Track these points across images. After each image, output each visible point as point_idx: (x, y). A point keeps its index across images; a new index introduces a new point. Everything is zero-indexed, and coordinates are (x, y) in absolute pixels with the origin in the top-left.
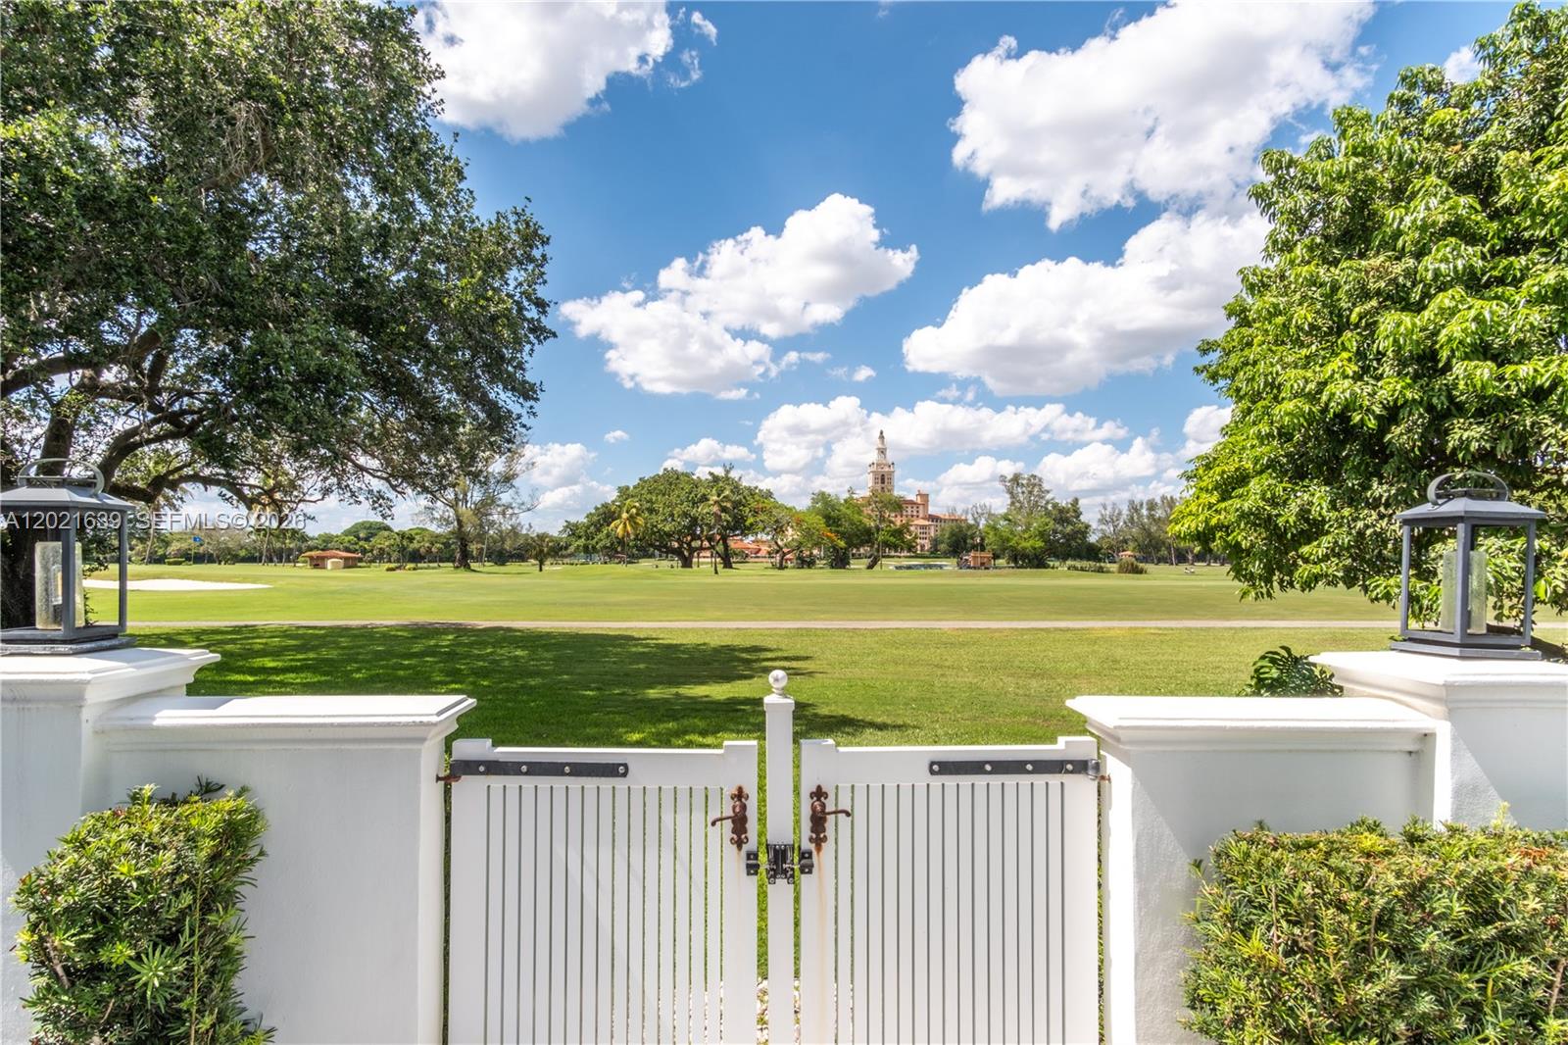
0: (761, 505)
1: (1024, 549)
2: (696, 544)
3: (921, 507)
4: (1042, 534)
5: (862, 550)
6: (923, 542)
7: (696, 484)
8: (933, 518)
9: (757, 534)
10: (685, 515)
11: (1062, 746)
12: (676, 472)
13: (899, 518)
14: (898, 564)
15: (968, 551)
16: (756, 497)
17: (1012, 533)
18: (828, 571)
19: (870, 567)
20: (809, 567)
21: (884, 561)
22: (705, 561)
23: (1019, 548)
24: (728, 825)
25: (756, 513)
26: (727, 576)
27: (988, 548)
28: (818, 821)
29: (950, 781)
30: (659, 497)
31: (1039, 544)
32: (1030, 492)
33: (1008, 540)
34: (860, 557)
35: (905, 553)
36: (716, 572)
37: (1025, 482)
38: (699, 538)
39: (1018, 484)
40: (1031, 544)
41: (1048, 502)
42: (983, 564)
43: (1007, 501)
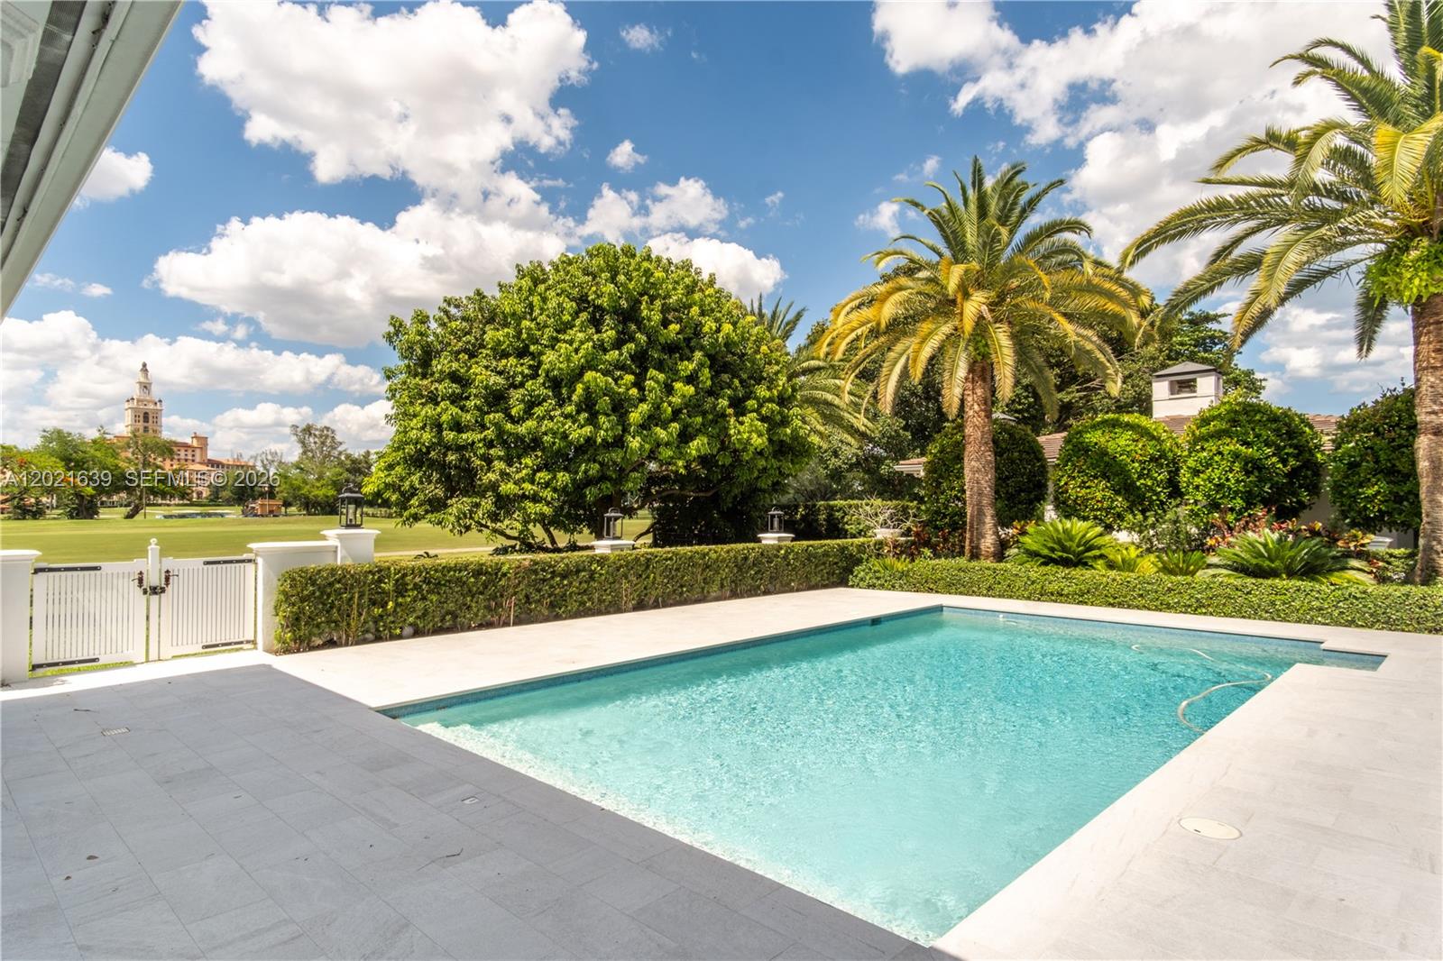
1: (316, 496)
3: (198, 452)
4: (334, 484)
5: (115, 498)
6: (200, 489)
8: (215, 464)
11: (245, 556)
13: (168, 462)
14: (167, 513)
15: (255, 499)
17: (305, 482)
18: (67, 521)
19: (130, 516)
20: (33, 518)
21: (149, 510)
23: (311, 496)
24: (137, 581)
27: (279, 496)
28: (167, 579)
29: (210, 567)
31: (332, 492)
32: (323, 443)
33: (299, 488)
34: (113, 505)
35: (177, 501)
37: (317, 433)
39: (310, 434)
40: (323, 492)
41: (340, 453)
42: (271, 512)
43: (298, 450)
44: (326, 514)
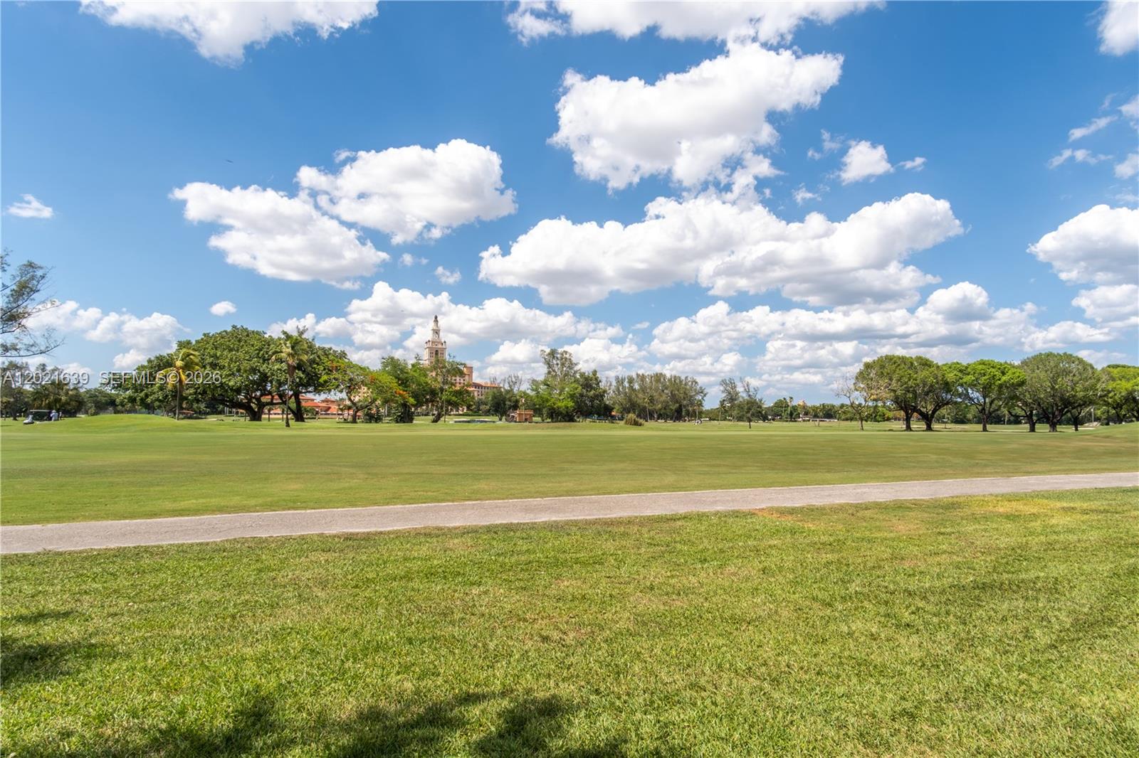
0: (335, 364)
1: (558, 408)
2: (266, 399)
3: (468, 376)
4: (572, 396)
5: (427, 409)
7: (269, 342)
8: (478, 386)
9: (330, 391)
10: (254, 370)
12: (246, 330)
14: (458, 420)
15: (513, 410)
16: (331, 357)
17: (550, 395)
18: (394, 425)
19: (435, 421)
20: (376, 422)
21: (446, 418)
22: (276, 416)
23: (555, 407)
25: (330, 371)
26: (297, 429)
30: (225, 353)
31: (571, 404)
32: (563, 364)
33: (547, 401)
34: (424, 414)
36: (288, 425)
37: (559, 356)
38: (270, 393)
39: (554, 357)
40: (565, 404)
41: (576, 372)
42: (526, 420)
43: (545, 369)
44: (566, 421)
